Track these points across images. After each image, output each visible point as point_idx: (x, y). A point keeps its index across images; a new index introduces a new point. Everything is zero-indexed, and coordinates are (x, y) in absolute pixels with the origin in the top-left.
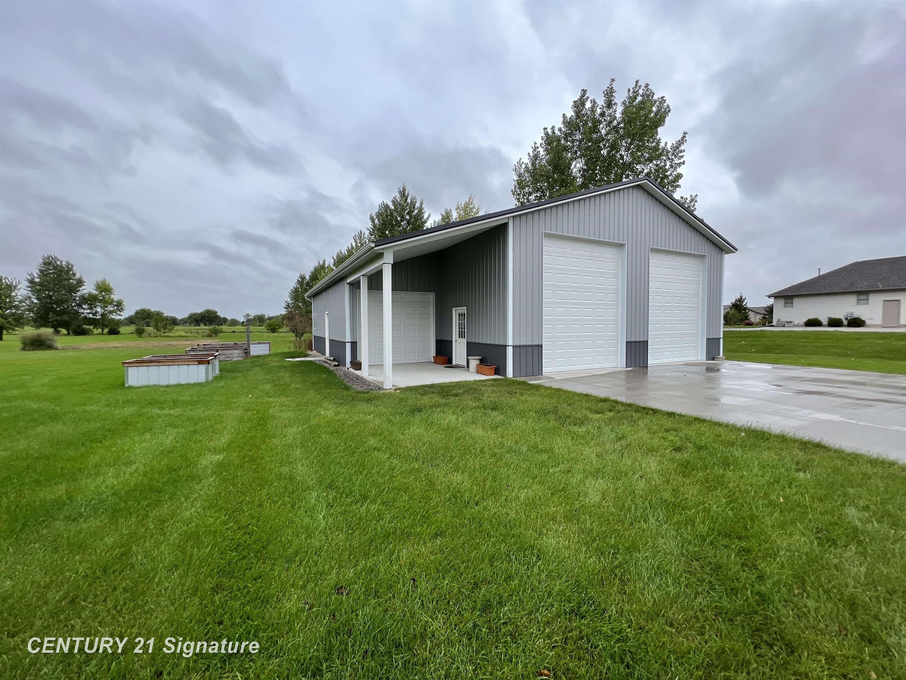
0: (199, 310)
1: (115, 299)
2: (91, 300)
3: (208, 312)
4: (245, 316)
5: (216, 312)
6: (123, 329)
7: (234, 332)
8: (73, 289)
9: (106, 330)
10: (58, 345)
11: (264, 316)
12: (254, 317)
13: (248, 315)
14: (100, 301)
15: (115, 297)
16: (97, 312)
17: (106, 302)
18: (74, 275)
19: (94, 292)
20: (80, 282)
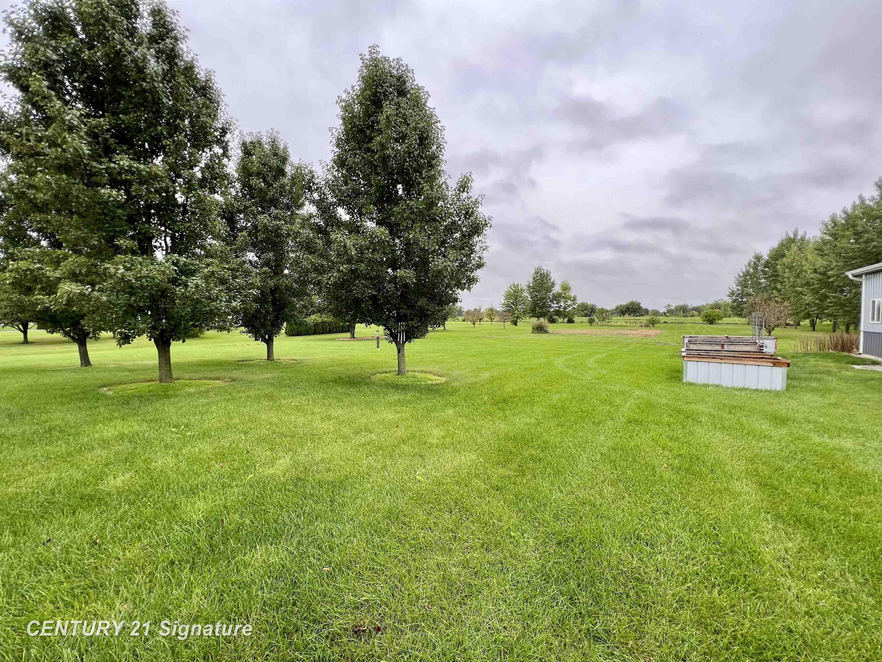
0: (624, 302)
1: (572, 296)
2: (557, 298)
3: (632, 303)
4: (665, 307)
5: (640, 304)
6: (576, 319)
7: (665, 322)
8: (549, 290)
9: (566, 320)
10: (549, 330)
11: (687, 306)
12: (676, 307)
13: (669, 306)
14: (563, 298)
15: (572, 294)
16: (561, 306)
17: (567, 298)
18: (550, 279)
19: (560, 291)
20: (553, 284)
